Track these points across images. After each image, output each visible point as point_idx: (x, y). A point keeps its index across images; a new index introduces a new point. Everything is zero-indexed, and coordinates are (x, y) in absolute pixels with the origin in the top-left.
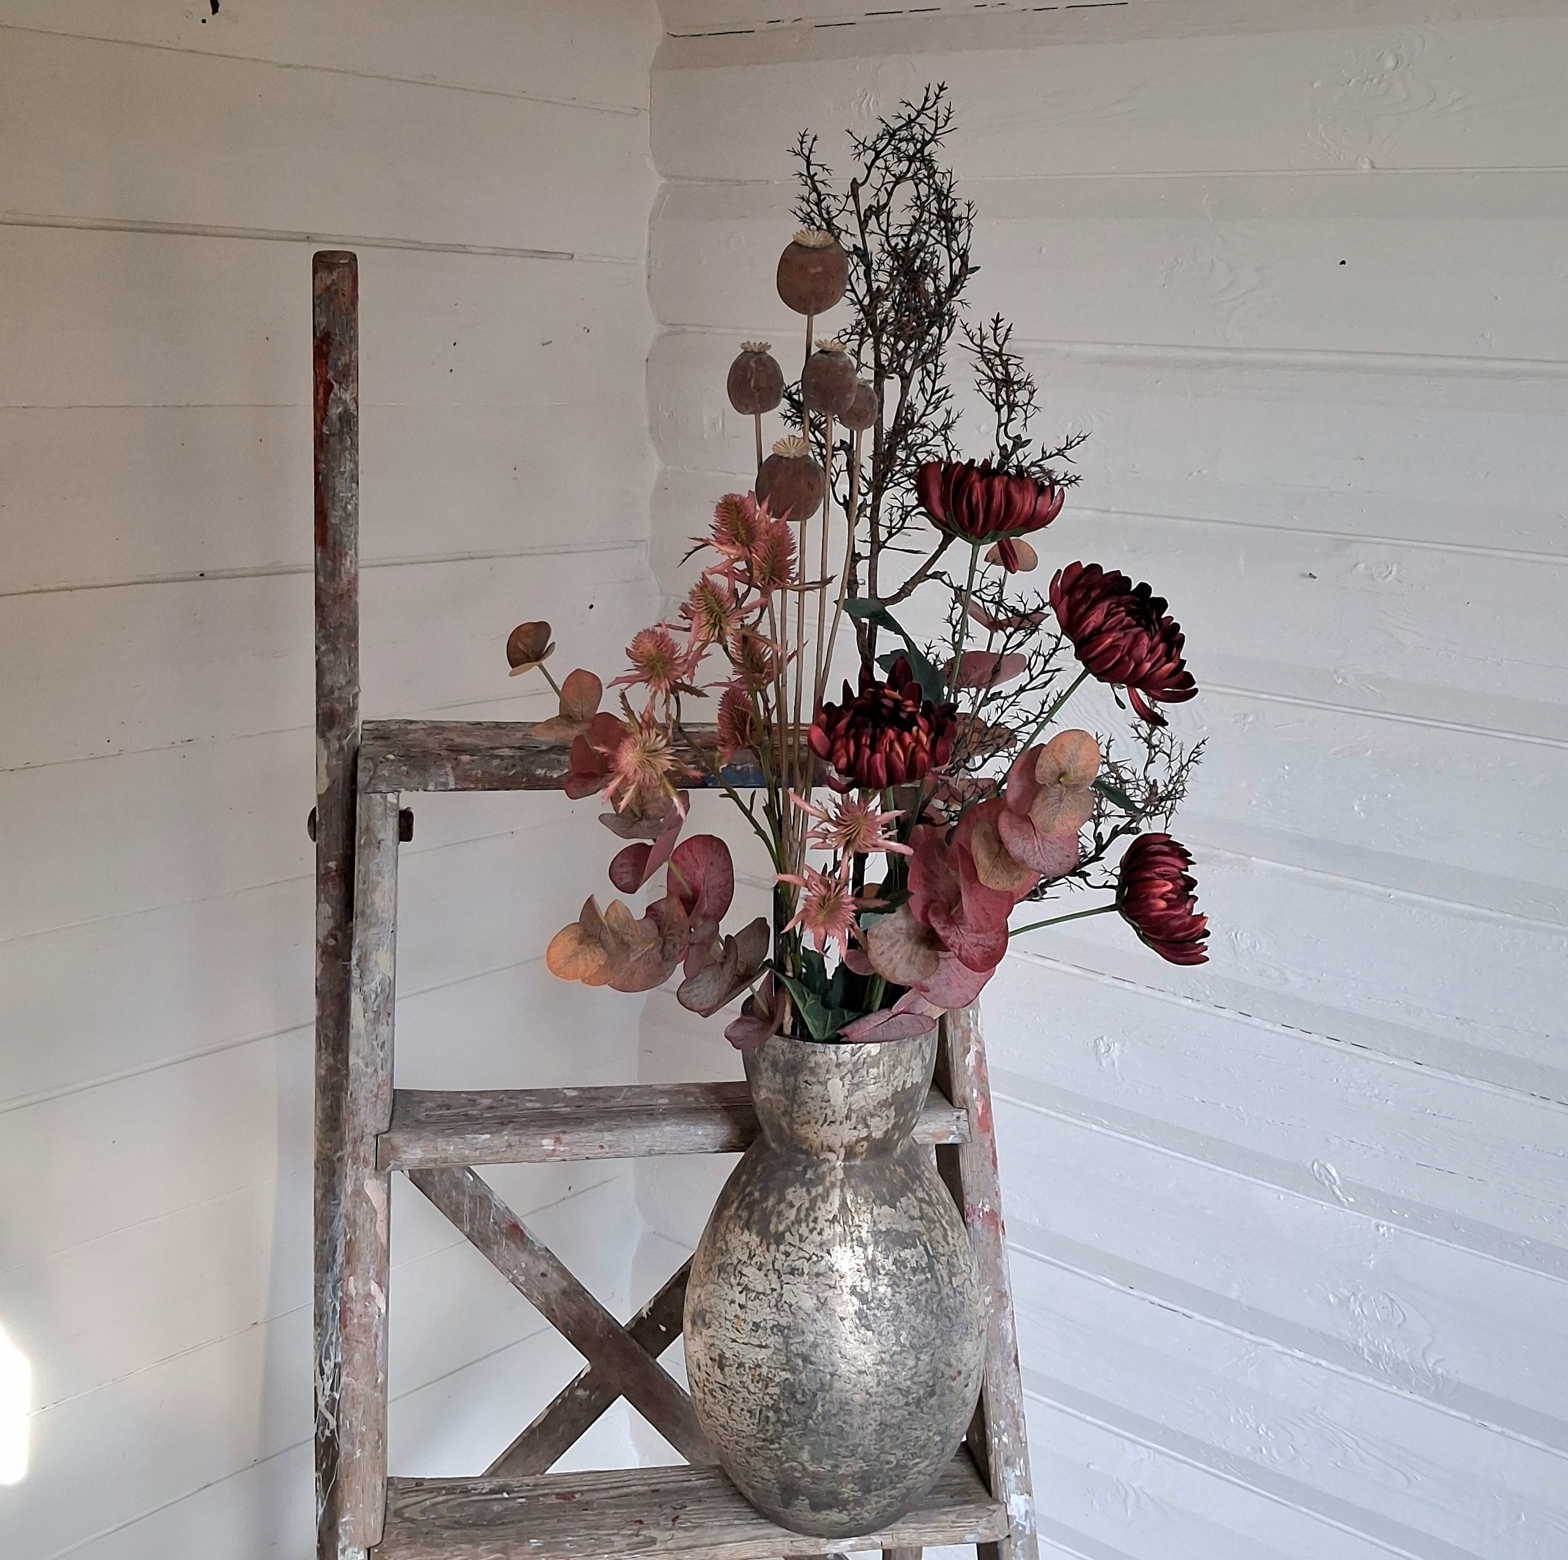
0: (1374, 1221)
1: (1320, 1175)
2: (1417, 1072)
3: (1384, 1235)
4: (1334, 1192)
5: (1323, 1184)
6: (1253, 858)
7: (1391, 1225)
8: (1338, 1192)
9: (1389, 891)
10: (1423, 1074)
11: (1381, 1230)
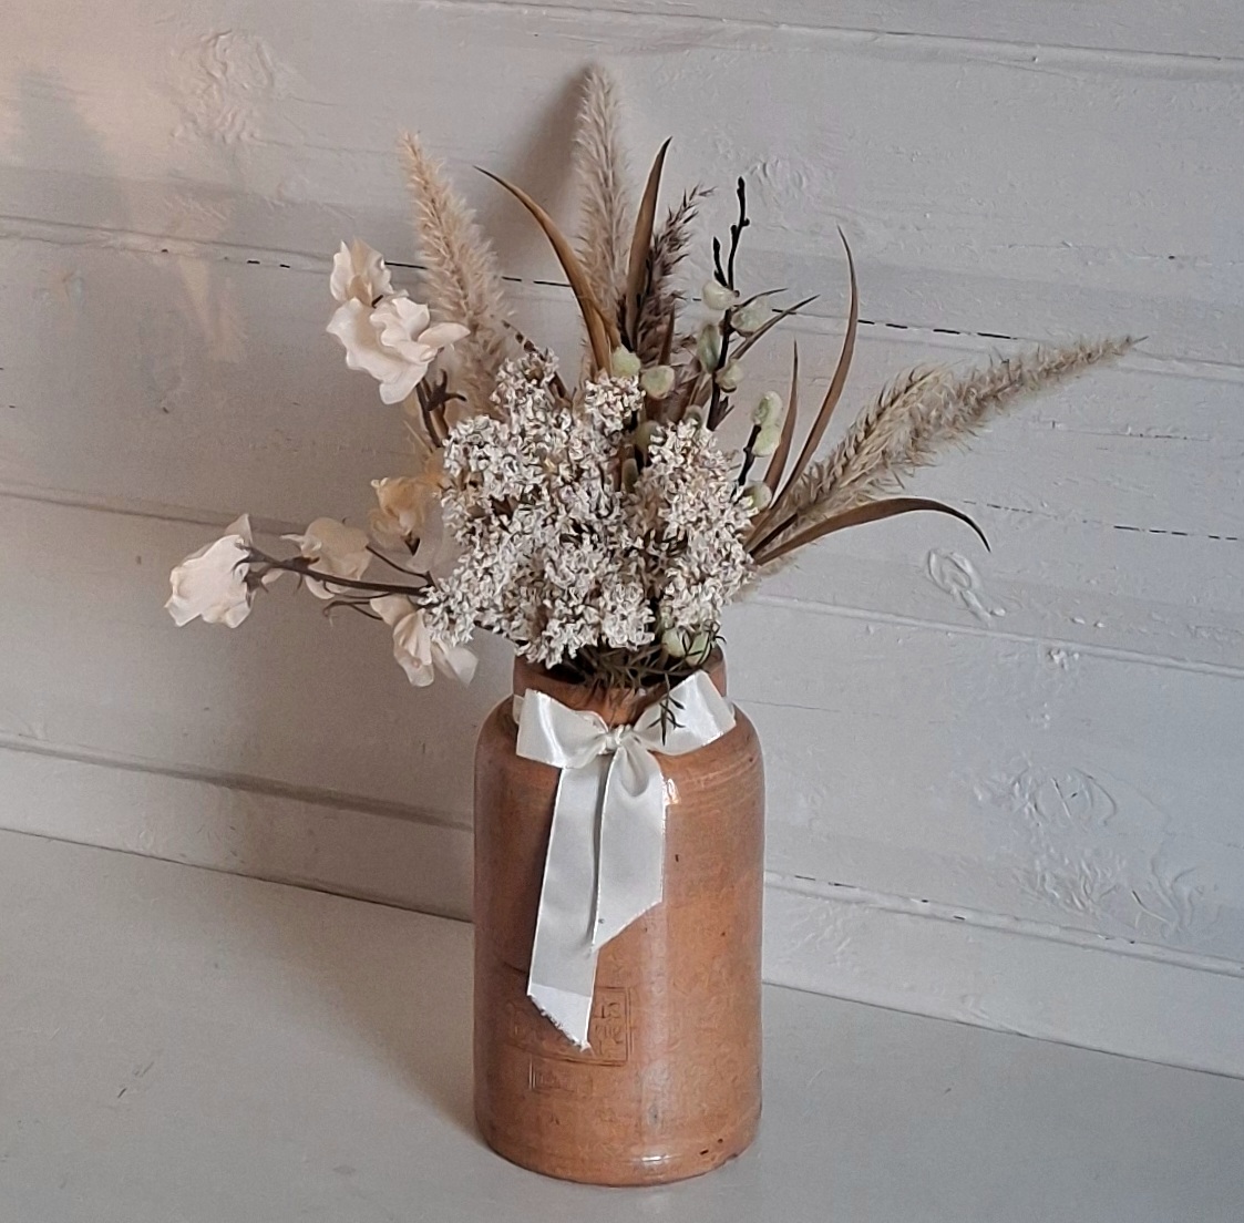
1: (942, 576)
4: (968, 604)
5: (949, 592)
6: (783, 27)
8: (974, 602)
9: (1031, 51)
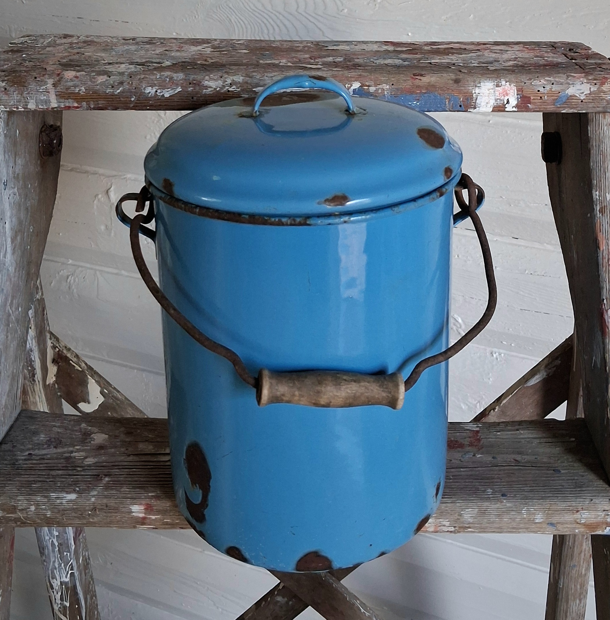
0: (489, 350)
2: (516, 245)
3: (497, 359)
7: (501, 351)
10: (519, 246)
11: (495, 355)
